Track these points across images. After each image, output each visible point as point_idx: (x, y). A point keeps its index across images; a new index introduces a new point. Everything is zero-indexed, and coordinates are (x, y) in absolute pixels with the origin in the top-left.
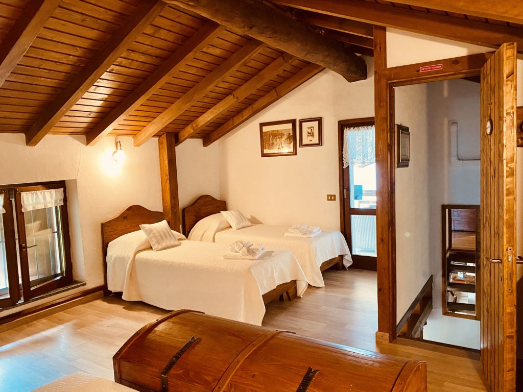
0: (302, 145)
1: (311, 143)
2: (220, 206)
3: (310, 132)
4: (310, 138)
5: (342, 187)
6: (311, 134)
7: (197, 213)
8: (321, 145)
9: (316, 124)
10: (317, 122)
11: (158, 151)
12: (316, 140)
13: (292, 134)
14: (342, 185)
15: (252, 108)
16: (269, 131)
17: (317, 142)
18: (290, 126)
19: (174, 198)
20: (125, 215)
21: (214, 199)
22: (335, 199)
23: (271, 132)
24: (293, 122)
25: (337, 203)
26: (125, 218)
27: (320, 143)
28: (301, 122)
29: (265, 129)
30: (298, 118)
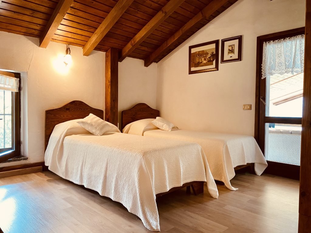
0: (223, 61)
1: (231, 58)
2: (154, 113)
3: (231, 49)
4: (231, 55)
5: (258, 97)
6: (231, 51)
7: (134, 116)
8: (241, 60)
9: (236, 42)
10: (238, 40)
11: (105, 62)
12: (235, 56)
13: (215, 53)
14: (258, 94)
15: (182, 30)
16: (196, 52)
17: (237, 57)
18: (213, 46)
19: (114, 101)
20: (68, 107)
21: (149, 107)
22: (251, 108)
23: (197, 53)
24: (217, 42)
25: (253, 112)
26: (68, 109)
27: (240, 58)
28: (223, 41)
29: (193, 51)
30: (220, 39)
